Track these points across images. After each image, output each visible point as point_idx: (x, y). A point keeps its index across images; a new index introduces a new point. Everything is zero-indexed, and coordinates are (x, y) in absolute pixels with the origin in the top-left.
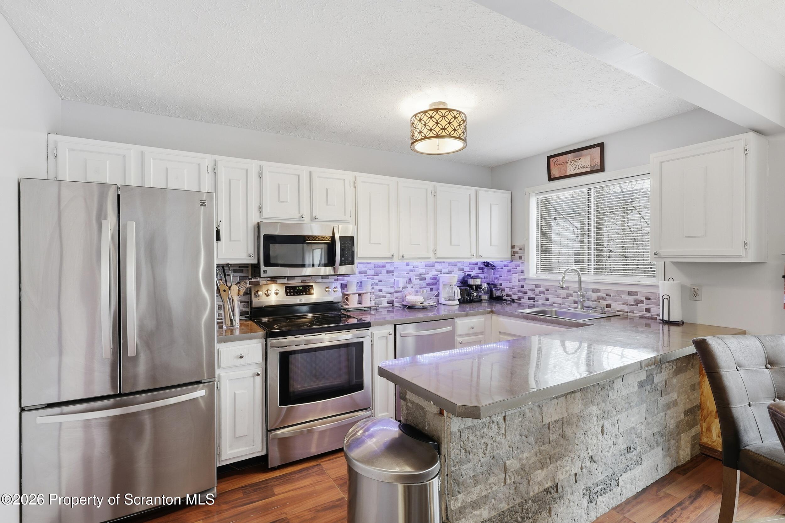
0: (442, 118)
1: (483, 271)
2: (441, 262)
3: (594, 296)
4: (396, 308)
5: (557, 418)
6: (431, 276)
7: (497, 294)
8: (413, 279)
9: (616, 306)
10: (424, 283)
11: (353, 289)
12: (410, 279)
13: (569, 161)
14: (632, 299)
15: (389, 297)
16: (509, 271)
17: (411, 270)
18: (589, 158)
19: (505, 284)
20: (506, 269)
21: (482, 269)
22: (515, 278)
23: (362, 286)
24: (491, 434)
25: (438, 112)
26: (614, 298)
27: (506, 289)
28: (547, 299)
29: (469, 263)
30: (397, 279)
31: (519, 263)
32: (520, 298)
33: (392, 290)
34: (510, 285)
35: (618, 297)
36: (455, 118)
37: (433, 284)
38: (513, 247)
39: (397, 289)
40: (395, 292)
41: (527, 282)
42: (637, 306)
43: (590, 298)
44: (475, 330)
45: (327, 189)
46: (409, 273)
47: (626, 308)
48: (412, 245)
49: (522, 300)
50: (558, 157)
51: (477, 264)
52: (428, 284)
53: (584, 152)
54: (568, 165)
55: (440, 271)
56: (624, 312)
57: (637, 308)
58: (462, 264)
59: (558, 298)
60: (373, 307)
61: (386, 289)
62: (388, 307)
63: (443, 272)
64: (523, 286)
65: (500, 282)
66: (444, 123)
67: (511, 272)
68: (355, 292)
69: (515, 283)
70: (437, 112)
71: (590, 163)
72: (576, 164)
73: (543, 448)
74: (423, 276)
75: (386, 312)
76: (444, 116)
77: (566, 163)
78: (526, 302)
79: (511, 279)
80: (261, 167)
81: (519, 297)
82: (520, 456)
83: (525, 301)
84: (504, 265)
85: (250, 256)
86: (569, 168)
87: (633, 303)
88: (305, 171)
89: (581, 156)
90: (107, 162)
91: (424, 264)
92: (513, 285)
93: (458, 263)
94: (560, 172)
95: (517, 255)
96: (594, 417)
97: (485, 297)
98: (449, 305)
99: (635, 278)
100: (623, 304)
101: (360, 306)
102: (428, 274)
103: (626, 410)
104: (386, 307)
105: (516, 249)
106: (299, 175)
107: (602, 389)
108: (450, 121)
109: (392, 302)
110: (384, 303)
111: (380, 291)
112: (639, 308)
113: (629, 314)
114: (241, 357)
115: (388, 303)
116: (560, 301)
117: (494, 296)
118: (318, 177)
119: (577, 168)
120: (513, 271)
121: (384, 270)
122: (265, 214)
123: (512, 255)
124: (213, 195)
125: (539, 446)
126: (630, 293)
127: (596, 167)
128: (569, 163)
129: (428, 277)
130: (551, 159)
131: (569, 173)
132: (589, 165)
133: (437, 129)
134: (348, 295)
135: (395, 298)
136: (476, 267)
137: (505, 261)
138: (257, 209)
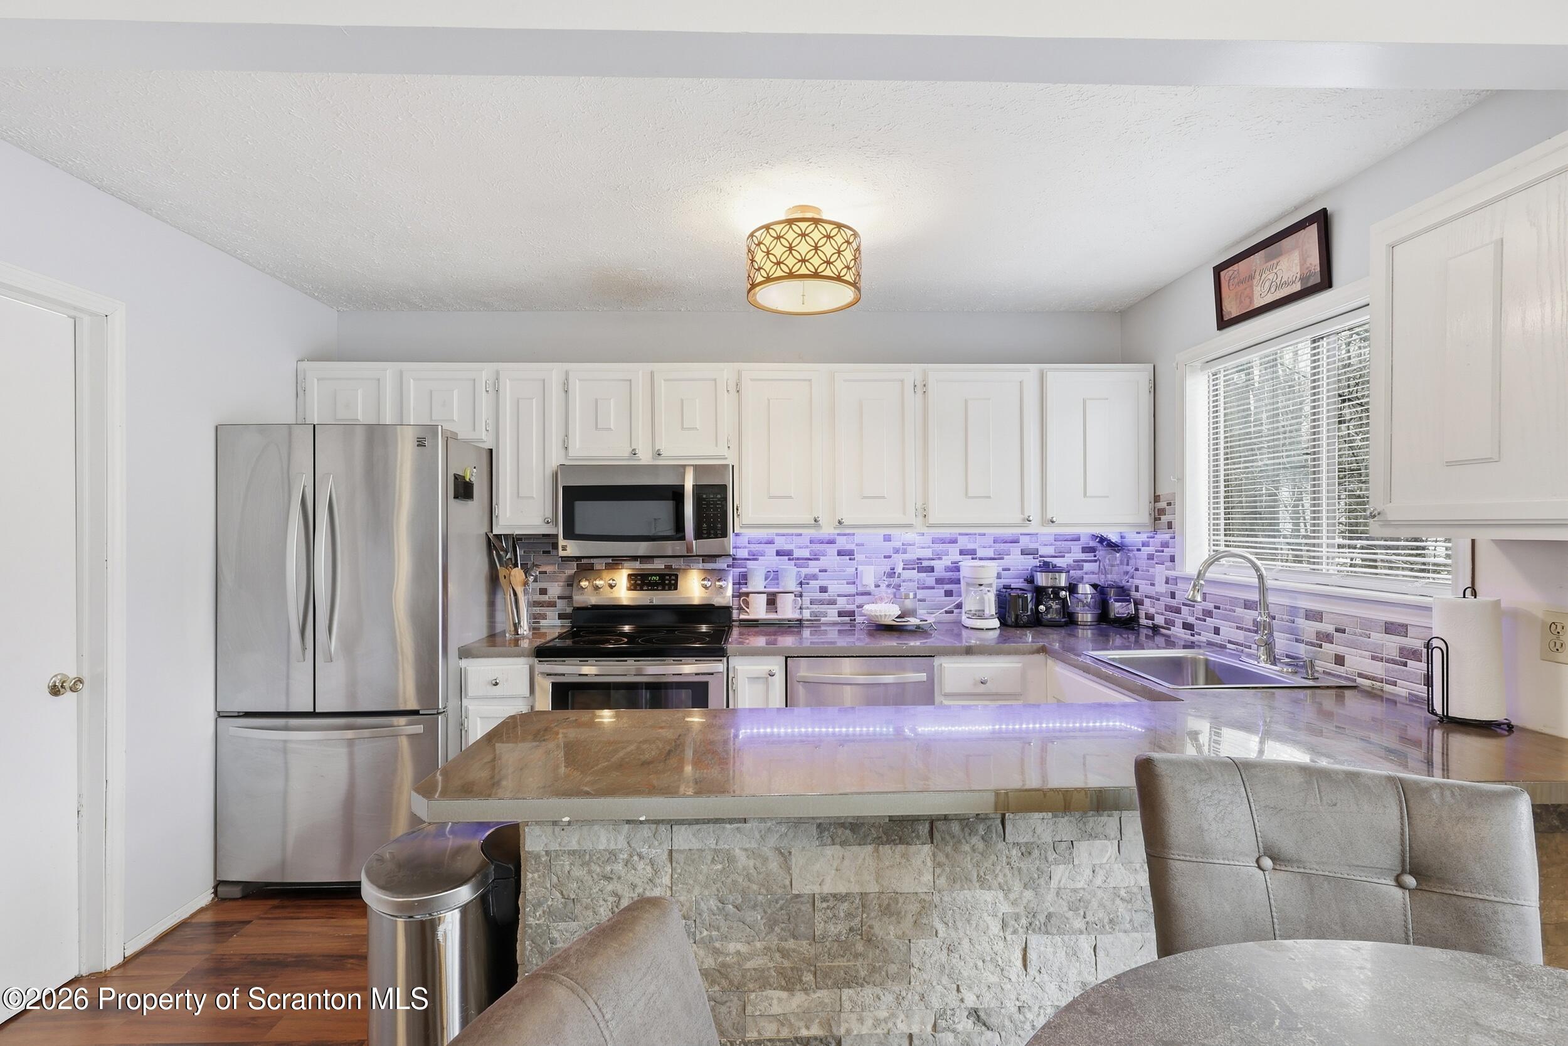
0: (800, 237)
1: (1095, 556)
2: (975, 534)
3: (1309, 628)
4: (858, 627)
5: (842, 889)
6: (949, 563)
7: (1118, 609)
8: (899, 570)
9: (1358, 662)
10: (930, 579)
11: (757, 583)
12: (894, 569)
13: (1257, 273)
14: (1391, 644)
15: (843, 604)
16: (1151, 557)
17: (897, 551)
18: (1296, 256)
19: (1145, 588)
20: (1146, 551)
21: (1092, 550)
22: (1160, 572)
23: (778, 579)
24: (632, 878)
25: (793, 226)
26: (1350, 637)
27: (1145, 599)
28: (1217, 631)
29: (1052, 538)
30: (860, 568)
31: (1167, 536)
32: (1170, 623)
33: (852, 589)
34: (1151, 591)
35: (1361, 636)
36: (829, 237)
37: (951, 582)
38: (1157, 499)
39: (860, 589)
40: (857, 594)
41: (1180, 585)
42: (1405, 665)
43: (1300, 633)
44: (990, 687)
45: (682, 401)
46: (890, 557)
47: (1378, 669)
48: (865, 498)
49: (1172, 628)
50: (1235, 267)
51: (1078, 539)
52: (939, 581)
53: (1286, 242)
54: (1255, 282)
55: (972, 553)
56: (1373, 679)
57: (1403, 671)
58: (1034, 538)
59: (1238, 628)
60: (807, 620)
61: (835, 588)
62: (839, 623)
63: (978, 555)
64: (1173, 595)
65: (1137, 582)
66: (803, 248)
67: (1153, 559)
68: (763, 589)
69: (1161, 588)
70: (791, 227)
71: (1298, 271)
72: (1270, 277)
73: (791, 944)
74: (925, 563)
75: (836, 632)
76: (803, 235)
77: (1251, 278)
78: (1179, 635)
79: (1153, 576)
80: (567, 373)
81: (1167, 621)
82: (717, 945)
83: (1177, 631)
84: (1142, 542)
85: (548, 523)
86: (1257, 290)
87: (1394, 654)
88: (640, 372)
89: (1280, 254)
90: (359, 391)
91: (927, 540)
92: (1156, 592)
93: (1021, 537)
94: (1241, 302)
95: (1165, 519)
96: (989, 919)
97: (1086, 616)
98: (972, 628)
99: (1410, 585)
100: (1373, 658)
101: (772, 616)
102: (940, 559)
103: (1135, 929)
104: (835, 624)
105: (1162, 504)
106: (630, 380)
107: (1022, 854)
108: (816, 244)
109: (851, 614)
110: (832, 615)
111: (823, 590)
112: (1408, 672)
113: (1388, 688)
114: (496, 684)
115: (841, 614)
116: (1239, 636)
117: (1112, 616)
118: (665, 380)
119: (1273, 289)
120: (1157, 556)
121: (832, 550)
122: (572, 453)
123: (1155, 519)
124: (438, 428)
125: (781, 939)
126: (1391, 628)
127: (1312, 278)
128: (1257, 277)
129: (939, 565)
130: (1222, 274)
131: (1259, 302)
132: (1298, 276)
133: (816, 261)
134: (747, 594)
135: (858, 607)
136: (1076, 548)
137: (1145, 532)
138: (560, 444)
